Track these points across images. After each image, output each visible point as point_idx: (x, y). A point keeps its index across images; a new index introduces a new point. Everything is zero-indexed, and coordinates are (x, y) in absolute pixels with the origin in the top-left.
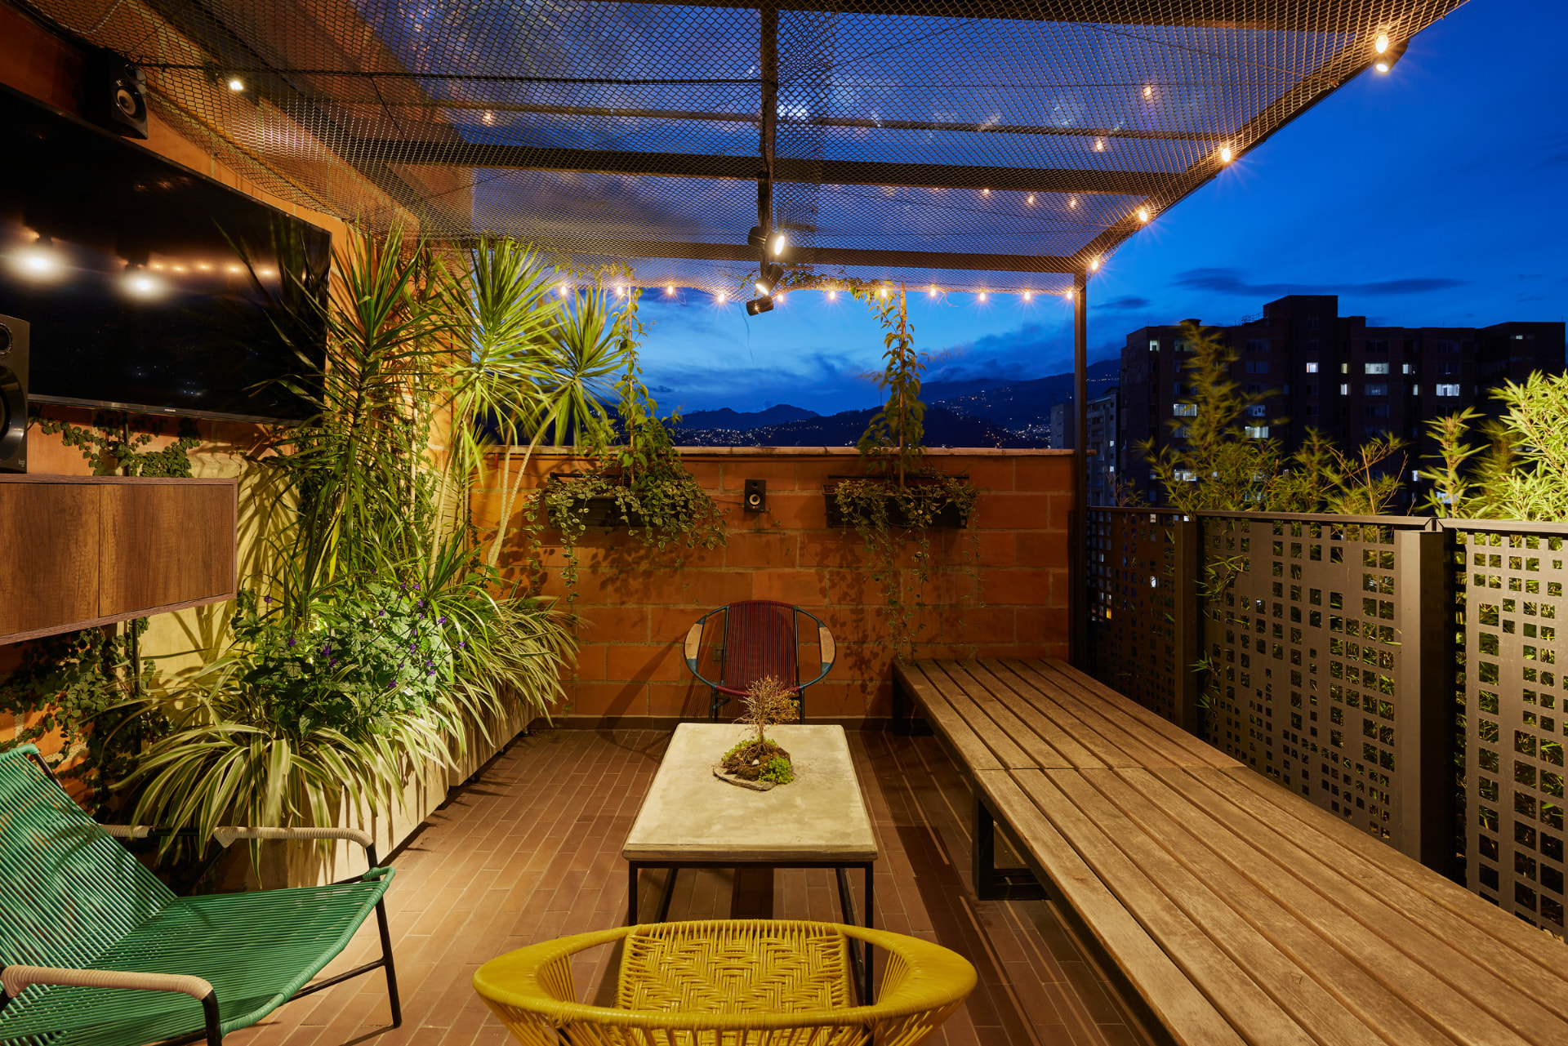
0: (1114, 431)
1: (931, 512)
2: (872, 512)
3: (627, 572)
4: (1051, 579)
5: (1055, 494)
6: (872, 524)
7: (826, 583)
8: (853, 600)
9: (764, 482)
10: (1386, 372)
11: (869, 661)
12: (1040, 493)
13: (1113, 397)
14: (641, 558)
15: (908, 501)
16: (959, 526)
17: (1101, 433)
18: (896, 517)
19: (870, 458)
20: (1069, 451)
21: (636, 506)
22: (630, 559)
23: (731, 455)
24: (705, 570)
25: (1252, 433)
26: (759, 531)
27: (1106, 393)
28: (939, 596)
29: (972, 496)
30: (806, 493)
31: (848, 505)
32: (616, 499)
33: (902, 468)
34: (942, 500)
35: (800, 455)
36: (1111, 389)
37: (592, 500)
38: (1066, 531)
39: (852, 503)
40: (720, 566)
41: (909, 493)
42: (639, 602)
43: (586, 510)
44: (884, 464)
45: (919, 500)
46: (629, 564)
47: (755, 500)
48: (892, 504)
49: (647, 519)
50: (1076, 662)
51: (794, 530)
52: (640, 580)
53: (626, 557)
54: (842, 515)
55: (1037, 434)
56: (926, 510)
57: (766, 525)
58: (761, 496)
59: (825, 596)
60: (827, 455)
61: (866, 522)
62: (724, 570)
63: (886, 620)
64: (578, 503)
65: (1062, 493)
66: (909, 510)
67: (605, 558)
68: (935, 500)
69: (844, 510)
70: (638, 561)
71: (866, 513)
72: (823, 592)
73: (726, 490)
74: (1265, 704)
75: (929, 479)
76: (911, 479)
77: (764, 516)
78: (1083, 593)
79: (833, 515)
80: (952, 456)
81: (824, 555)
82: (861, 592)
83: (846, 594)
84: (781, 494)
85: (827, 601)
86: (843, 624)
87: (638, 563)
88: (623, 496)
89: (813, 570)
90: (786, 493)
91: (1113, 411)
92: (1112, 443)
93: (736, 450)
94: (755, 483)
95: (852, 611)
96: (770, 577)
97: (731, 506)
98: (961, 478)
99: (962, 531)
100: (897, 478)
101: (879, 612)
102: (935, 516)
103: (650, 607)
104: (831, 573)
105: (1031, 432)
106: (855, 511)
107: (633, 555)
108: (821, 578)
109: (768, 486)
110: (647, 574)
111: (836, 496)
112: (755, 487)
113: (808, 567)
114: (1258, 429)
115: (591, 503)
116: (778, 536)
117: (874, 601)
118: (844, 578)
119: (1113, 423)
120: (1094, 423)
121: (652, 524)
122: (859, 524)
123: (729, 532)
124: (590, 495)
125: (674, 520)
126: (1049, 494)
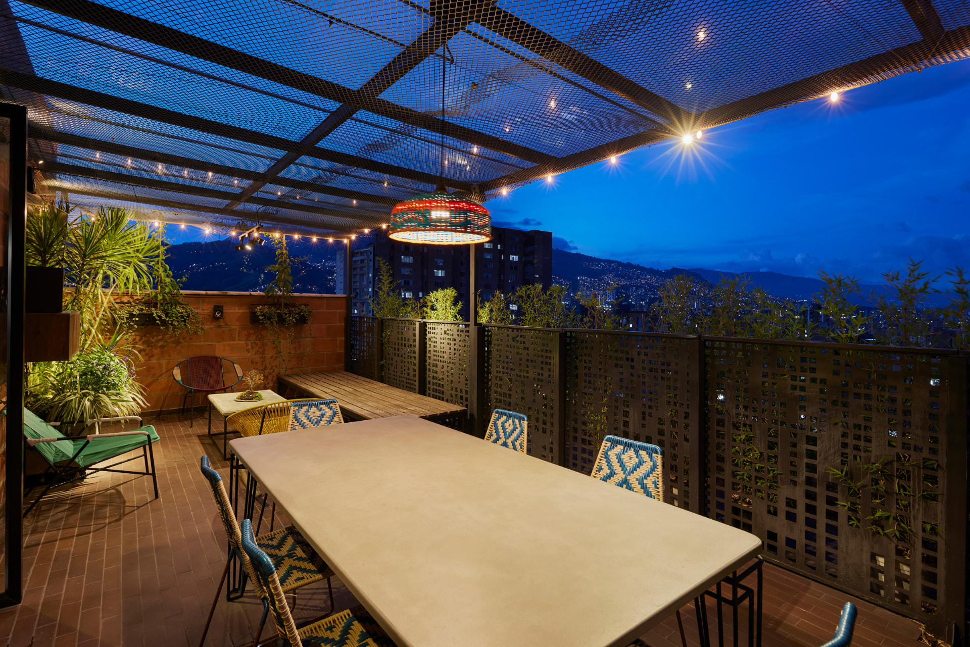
0: (372, 268)
1: (295, 318)
2: (271, 319)
3: (152, 346)
4: (338, 342)
5: (340, 311)
6: (272, 323)
7: (250, 347)
8: (261, 353)
9: (223, 306)
10: (492, 247)
11: (268, 376)
12: (334, 311)
13: (371, 249)
14: (160, 340)
15: (286, 314)
16: (305, 323)
17: (365, 269)
18: (281, 320)
19: (269, 297)
20: (345, 296)
21: (164, 317)
22: (154, 341)
23: (207, 295)
24: (194, 344)
25: (438, 273)
26: (219, 327)
27: (368, 246)
28: (296, 351)
29: (310, 312)
30: (241, 311)
31: (262, 316)
32: (153, 314)
33: (283, 301)
34: (299, 313)
35: (239, 295)
36: (370, 244)
37: (139, 314)
38: (343, 324)
39: (264, 315)
40: (200, 342)
41: (286, 311)
42: (159, 359)
43: (137, 319)
44: (276, 300)
45: (290, 314)
46: (154, 343)
47: (218, 314)
48: (280, 315)
49: (170, 322)
50: (347, 370)
51: (236, 326)
52: (159, 349)
53: (151, 339)
54: (260, 319)
55: (327, 266)
56: (294, 317)
57: (222, 324)
58: (221, 311)
59: (249, 352)
60: (251, 295)
61: (269, 322)
62: (202, 343)
63: (275, 360)
64: (132, 315)
65: (343, 311)
66: (286, 318)
67: (140, 340)
68: (297, 314)
69: (261, 318)
70: (158, 341)
71: (269, 319)
72: (248, 351)
73: (205, 309)
74: (396, 370)
75: (294, 306)
76: (286, 306)
77: (221, 320)
78: (349, 347)
79: (254, 319)
80: (302, 297)
81: (248, 336)
82: (264, 350)
83: (258, 351)
84: (230, 311)
85: (250, 354)
86: (257, 363)
87: (158, 342)
88: (155, 313)
89: (243, 342)
90: (232, 311)
91: (371, 256)
92: (370, 275)
93: (209, 292)
94: (219, 307)
95: (260, 358)
96: (224, 346)
97: (206, 316)
98: (306, 305)
99: (306, 325)
100: (281, 305)
101: (272, 357)
102: (297, 319)
103: (164, 361)
104: (252, 343)
105: (324, 265)
106: (265, 318)
107: (155, 338)
108: (247, 345)
109: (224, 308)
110: (162, 347)
111: (256, 312)
112: (218, 308)
113: (242, 340)
114: (440, 271)
115: (138, 316)
116: (228, 329)
117: (269, 353)
118: (257, 345)
119: (371, 264)
120: (361, 263)
121: (172, 324)
122: (267, 323)
123: (206, 327)
124: (138, 312)
125: (183, 323)
126: (338, 311)
